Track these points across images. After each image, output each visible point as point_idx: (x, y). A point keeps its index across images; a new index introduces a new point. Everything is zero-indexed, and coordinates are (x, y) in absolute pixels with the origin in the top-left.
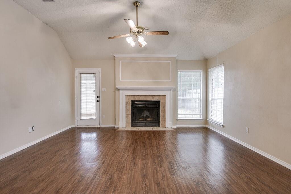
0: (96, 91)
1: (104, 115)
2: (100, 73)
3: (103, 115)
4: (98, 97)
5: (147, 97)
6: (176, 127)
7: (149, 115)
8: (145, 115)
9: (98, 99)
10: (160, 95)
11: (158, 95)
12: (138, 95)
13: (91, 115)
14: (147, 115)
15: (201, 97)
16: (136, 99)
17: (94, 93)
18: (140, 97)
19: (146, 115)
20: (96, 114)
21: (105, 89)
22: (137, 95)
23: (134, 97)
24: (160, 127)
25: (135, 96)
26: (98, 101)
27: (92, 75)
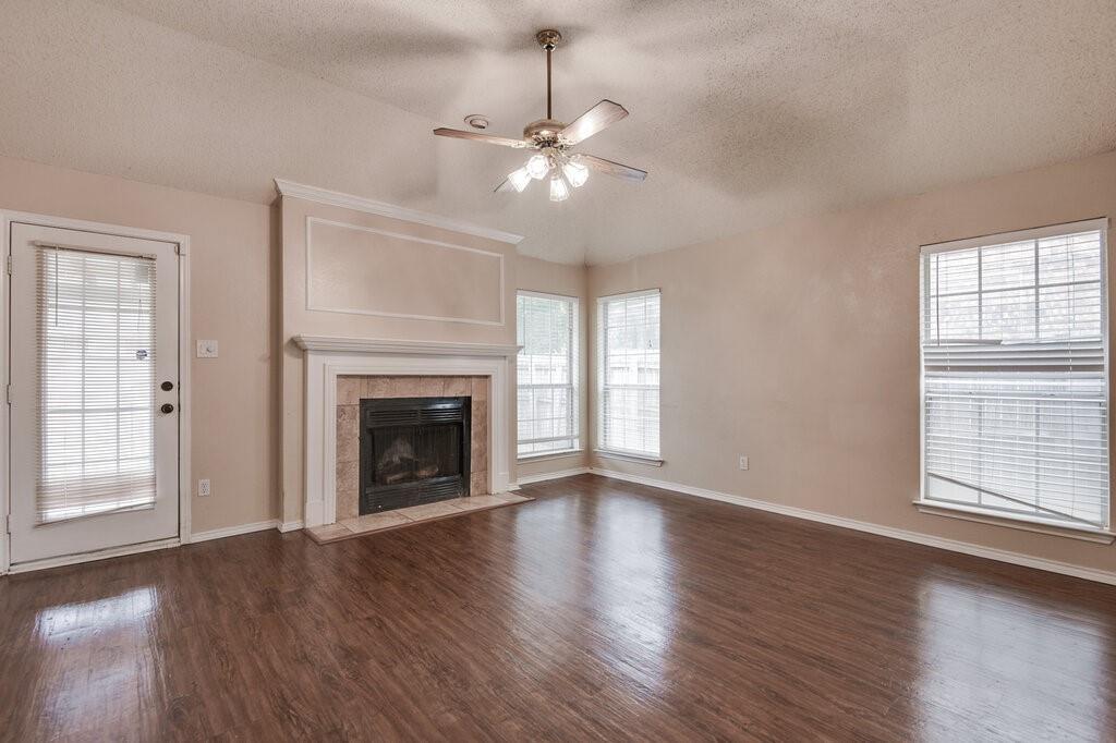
0: (155, 354)
1: (207, 481)
2: (186, 262)
3: (201, 482)
4: (167, 386)
5: (423, 381)
6: (520, 486)
7: (410, 457)
8: (396, 459)
9: (170, 397)
10: (470, 377)
11: (463, 376)
12: (388, 377)
13: (122, 487)
14: (405, 455)
15: (571, 381)
16: (381, 392)
17: (146, 365)
18: (399, 384)
19: (402, 459)
20: (155, 479)
21: (214, 344)
22: (384, 376)
23: (372, 382)
24: (469, 495)
25: (379, 381)
26: (167, 409)
27: (129, 265)
